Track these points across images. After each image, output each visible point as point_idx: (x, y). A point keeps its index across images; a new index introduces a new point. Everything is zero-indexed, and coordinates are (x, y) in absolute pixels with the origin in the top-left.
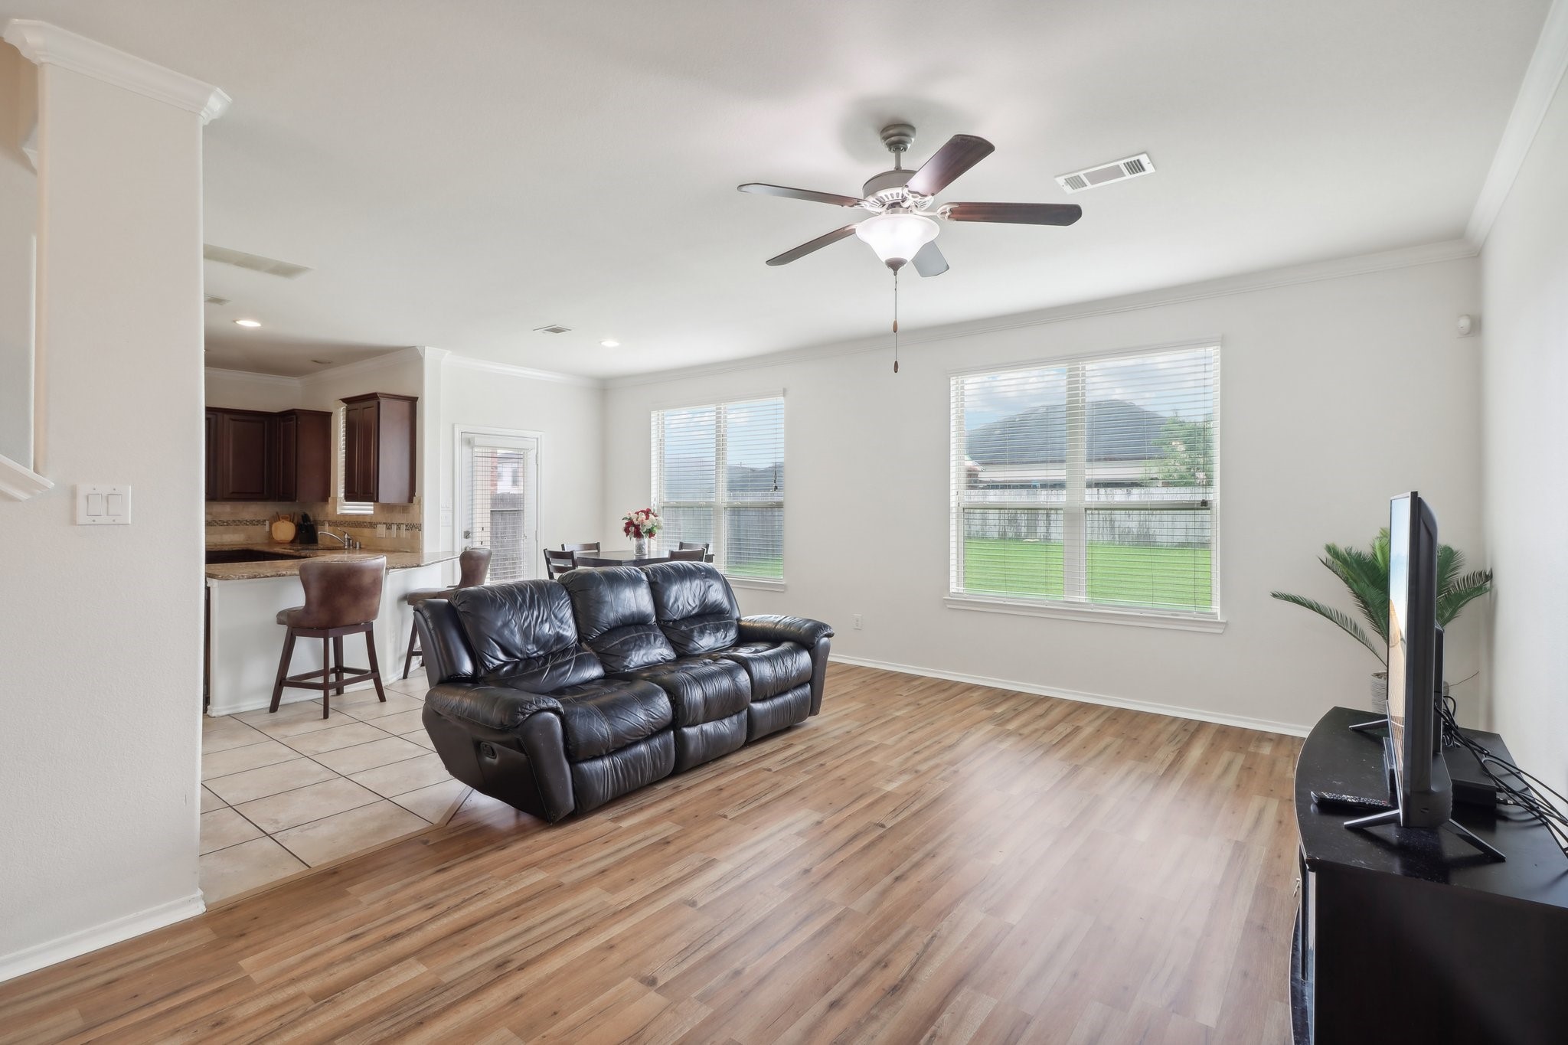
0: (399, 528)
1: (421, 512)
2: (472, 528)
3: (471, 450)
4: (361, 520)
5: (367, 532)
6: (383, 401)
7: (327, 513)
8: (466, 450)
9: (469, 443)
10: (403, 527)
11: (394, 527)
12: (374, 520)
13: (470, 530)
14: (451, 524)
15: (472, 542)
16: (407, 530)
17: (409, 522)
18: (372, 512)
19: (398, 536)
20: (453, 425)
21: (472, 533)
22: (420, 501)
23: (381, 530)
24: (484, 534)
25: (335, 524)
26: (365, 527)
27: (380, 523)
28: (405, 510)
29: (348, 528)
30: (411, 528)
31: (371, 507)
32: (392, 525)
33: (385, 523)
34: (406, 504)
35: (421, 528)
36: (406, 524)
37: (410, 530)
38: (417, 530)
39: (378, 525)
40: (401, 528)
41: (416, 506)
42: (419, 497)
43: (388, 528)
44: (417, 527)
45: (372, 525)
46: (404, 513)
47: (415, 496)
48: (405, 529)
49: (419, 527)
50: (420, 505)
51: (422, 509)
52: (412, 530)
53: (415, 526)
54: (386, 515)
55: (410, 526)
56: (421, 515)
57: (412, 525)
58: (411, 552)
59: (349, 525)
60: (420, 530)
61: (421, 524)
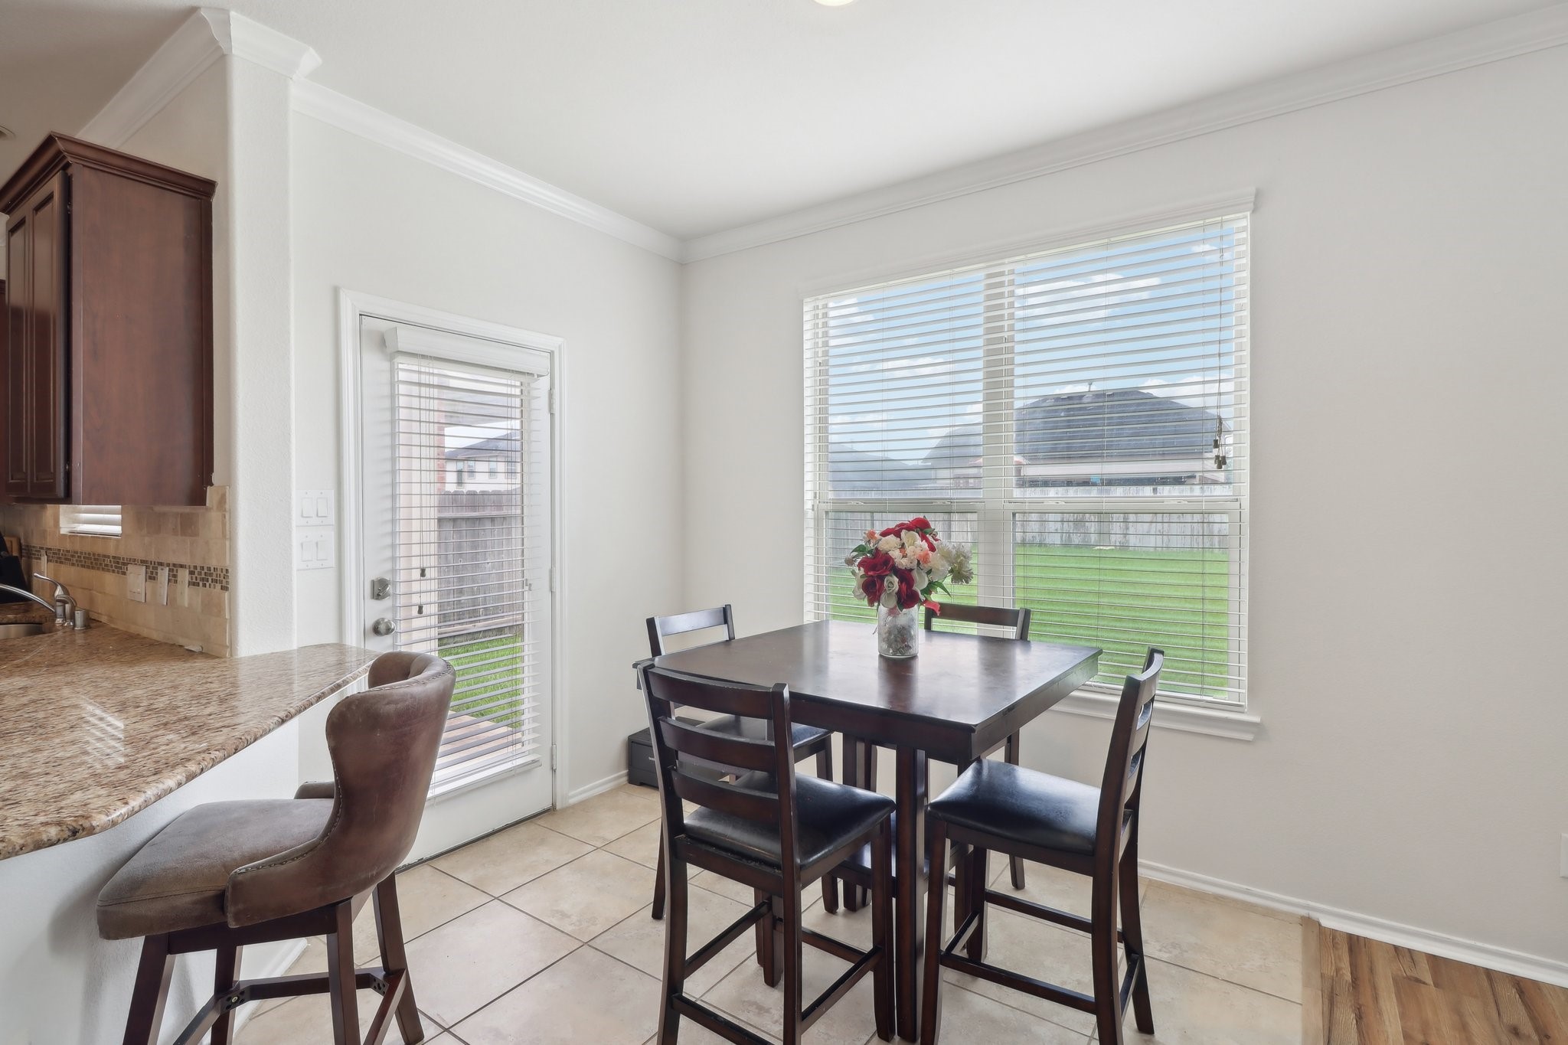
0: (173, 578)
1: (227, 535)
2: (394, 571)
3: (386, 365)
4: (99, 549)
5: (109, 579)
6: (82, 177)
7: (45, 531)
8: (375, 362)
9: (383, 344)
10: (184, 576)
11: (164, 574)
12: (123, 553)
13: (388, 577)
14: (332, 562)
15: (394, 608)
16: (192, 584)
17: (199, 564)
18: (117, 529)
19: (172, 601)
20: (336, 291)
21: (394, 583)
22: (222, 501)
23: (136, 577)
24: (425, 585)
25: (59, 557)
26: (106, 568)
27: (133, 561)
28: (188, 527)
29: (79, 568)
30: (203, 579)
31: (119, 517)
32: (159, 568)
33: (143, 562)
34: (188, 509)
35: (227, 582)
36: (192, 569)
37: (201, 584)
38: (218, 586)
39: (129, 566)
40: (179, 579)
41: (214, 515)
42: (224, 487)
43: (152, 577)
44: (218, 579)
45: (119, 565)
46: (184, 533)
47: (212, 485)
48: (189, 582)
49: (222, 578)
50: (225, 511)
51: (230, 522)
52: (205, 585)
53: (211, 575)
54: (147, 540)
55: (200, 574)
56: (227, 543)
57: (206, 570)
58: (201, 653)
59: (81, 561)
60: (225, 588)
61: (227, 570)
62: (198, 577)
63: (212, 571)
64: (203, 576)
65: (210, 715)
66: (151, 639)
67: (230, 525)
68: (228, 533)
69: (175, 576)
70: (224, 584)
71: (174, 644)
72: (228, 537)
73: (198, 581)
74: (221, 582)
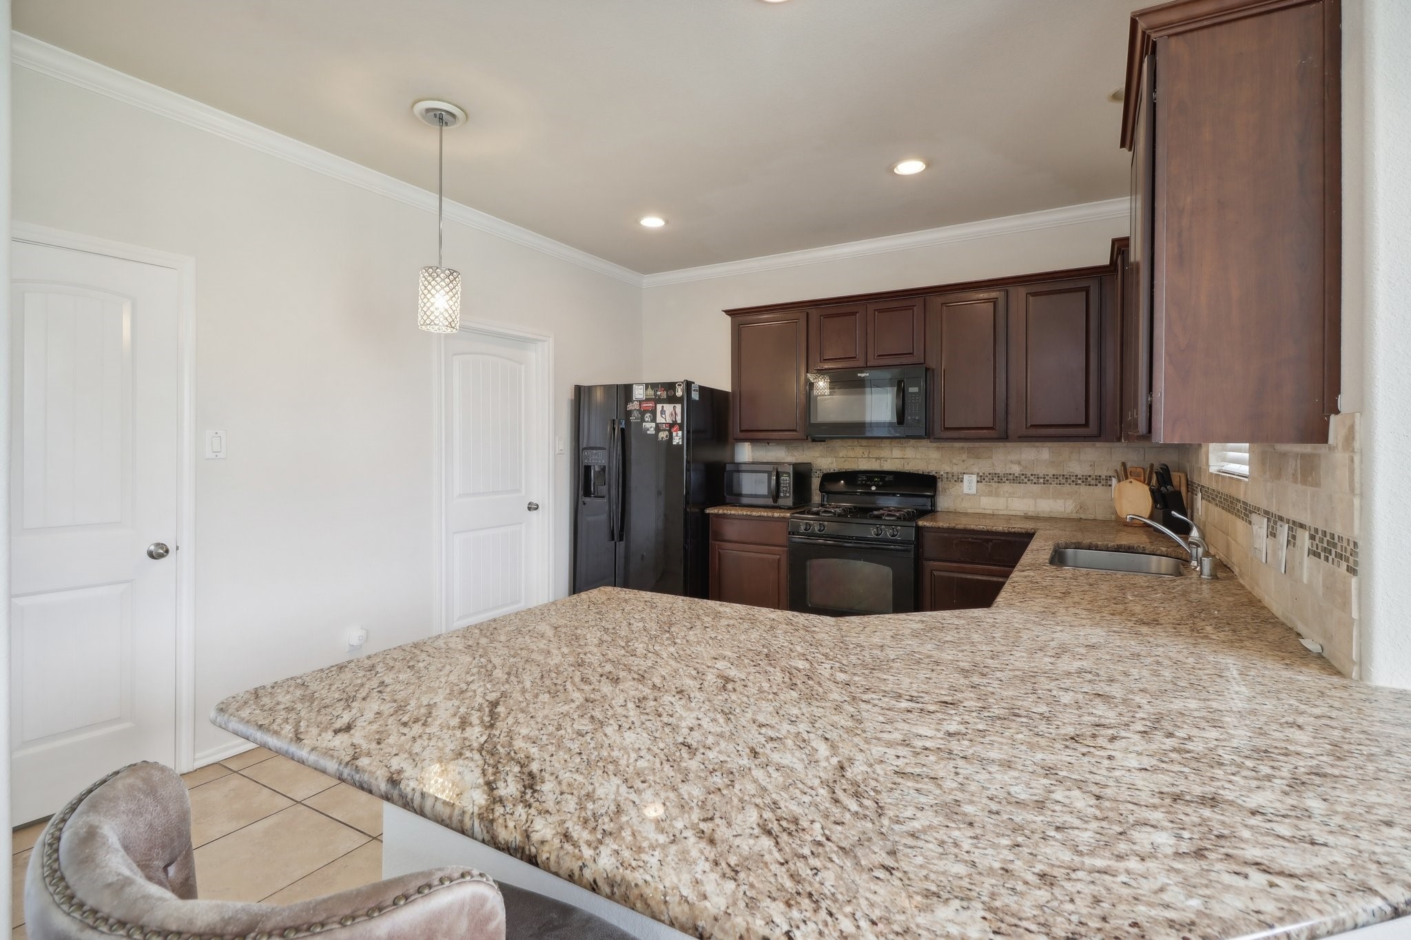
0: (1292, 540)
1: (1359, 489)
4: (1233, 492)
5: (1242, 525)
7: (1201, 469)
10: (1304, 539)
11: (1283, 531)
12: (1250, 499)
16: (1312, 552)
17: (1321, 528)
18: (1245, 469)
19: (1290, 569)
22: (1350, 436)
23: (1259, 530)
25: (1208, 495)
26: (1238, 513)
27: (1256, 510)
28: (1309, 472)
29: (1220, 509)
30: (1325, 550)
31: (1246, 455)
32: (1279, 523)
33: (1267, 513)
34: (1308, 448)
35: (1356, 563)
36: (1313, 533)
37: (1322, 555)
38: (1344, 565)
39: (1254, 515)
40: (1298, 542)
41: (1340, 456)
42: (1353, 415)
43: (1272, 534)
44: (1344, 553)
45: (1246, 511)
46: (1304, 482)
47: (1337, 412)
48: (1309, 549)
49: (1348, 555)
50: (1353, 451)
51: (1361, 469)
52: (1327, 559)
53: (1335, 545)
54: (1269, 484)
55: (1322, 541)
56: (1357, 502)
57: (1328, 538)
58: (1320, 656)
59: (1221, 502)
60: (1352, 571)
61: (1355, 544)
62: (1320, 545)
63: (1336, 541)
64: (1325, 545)
65: (1254, 813)
66: (1269, 611)
67: (1361, 474)
68: (1357, 485)
69: (1294, 537)
70: (1351, 564)
71: (1291, 629)
72: (1357, 491)
73: (1319, 551)
74: (1347, 560)
